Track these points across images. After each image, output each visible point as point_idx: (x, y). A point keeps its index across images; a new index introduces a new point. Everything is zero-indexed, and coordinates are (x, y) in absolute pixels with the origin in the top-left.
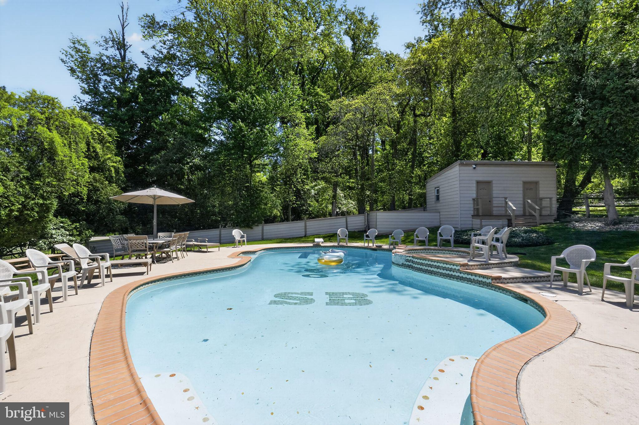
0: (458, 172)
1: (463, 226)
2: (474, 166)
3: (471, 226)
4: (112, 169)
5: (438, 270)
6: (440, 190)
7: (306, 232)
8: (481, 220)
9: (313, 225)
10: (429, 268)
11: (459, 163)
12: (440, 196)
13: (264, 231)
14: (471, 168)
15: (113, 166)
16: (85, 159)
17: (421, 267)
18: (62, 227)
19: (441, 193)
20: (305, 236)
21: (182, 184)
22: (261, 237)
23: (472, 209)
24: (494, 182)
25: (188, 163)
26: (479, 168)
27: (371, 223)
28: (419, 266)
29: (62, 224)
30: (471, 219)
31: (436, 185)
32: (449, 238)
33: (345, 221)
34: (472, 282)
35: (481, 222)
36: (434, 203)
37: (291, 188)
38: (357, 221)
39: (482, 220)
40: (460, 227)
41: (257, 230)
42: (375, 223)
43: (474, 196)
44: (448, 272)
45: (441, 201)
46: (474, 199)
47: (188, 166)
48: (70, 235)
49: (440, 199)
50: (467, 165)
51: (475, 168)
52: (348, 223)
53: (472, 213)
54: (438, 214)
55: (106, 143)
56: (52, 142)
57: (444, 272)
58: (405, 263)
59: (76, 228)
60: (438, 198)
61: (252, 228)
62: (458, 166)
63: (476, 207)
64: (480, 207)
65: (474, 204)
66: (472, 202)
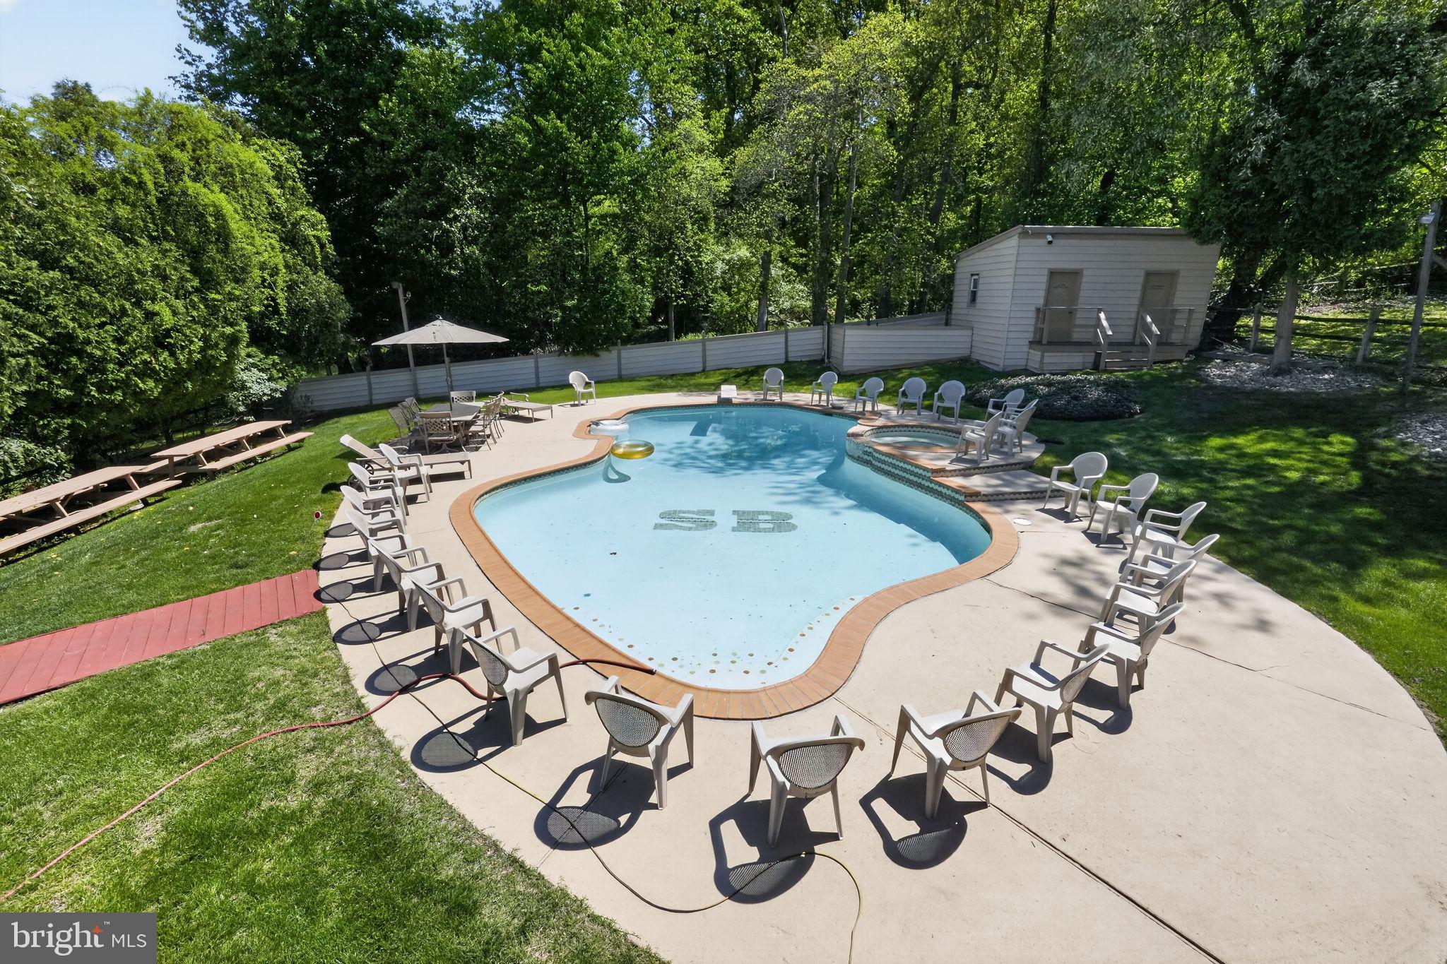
0: (1014, 251)
1: (1008, 363)
2: (1049, 238)
3: (1023, 362)
4: (314, 241)
5: (905, 474)
6: (981, 281)
7: (704, 362)
8: (1043, 352)
9: (723, 349)
10: (893, 470)
11: (1020, 230)
12: (979, 294)
13: (623, 361)
14: (1042, 242)
15: (314, 236)
16: (272, 235)
17: (883, 466)
18: (254, 365)
19: (980, 287)
20: (703, 371)
21: (451, 264)
22: (616, 372)
23: (1032, 328)
24: (1085, 273)
25: (456, 218)
26: (1058, 242)
27: (834, 348)
28: (880, 465)
29: (250, 360)
30: (1026, 349)
31: (975, 270)
32: (954, 405)
33: (783, 340)
34: (942, 497)
35: (1043, 357)
36: (965, 305)
37: (672, 262)
38: (806, 341)
39: (1046, 354)
40: (1001, 366)
41: (609, 359)
42: (840, 351)
43: (1040, 302)
44: (920, 481)
45: (978, 306)
46: (1038, 310)
47: (459, 225)
48: (269, 380)
49: (978, 300)
50: (1037, 235)
51: (1050, 242)
52: (789, 344)
53: (1030, 336)
54: (968, 333)
55: (285, 180)
56: (219, 215)
57: (912, 478)
58: (862, 456)
59: (274, 365)
60: (974, 296)
61: (597, 356)
62: (1016, 237)
63: (1040, 326)
64: (1046, 326)
65: (1037, 318)
66: (1033, 314)
